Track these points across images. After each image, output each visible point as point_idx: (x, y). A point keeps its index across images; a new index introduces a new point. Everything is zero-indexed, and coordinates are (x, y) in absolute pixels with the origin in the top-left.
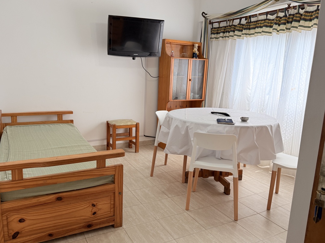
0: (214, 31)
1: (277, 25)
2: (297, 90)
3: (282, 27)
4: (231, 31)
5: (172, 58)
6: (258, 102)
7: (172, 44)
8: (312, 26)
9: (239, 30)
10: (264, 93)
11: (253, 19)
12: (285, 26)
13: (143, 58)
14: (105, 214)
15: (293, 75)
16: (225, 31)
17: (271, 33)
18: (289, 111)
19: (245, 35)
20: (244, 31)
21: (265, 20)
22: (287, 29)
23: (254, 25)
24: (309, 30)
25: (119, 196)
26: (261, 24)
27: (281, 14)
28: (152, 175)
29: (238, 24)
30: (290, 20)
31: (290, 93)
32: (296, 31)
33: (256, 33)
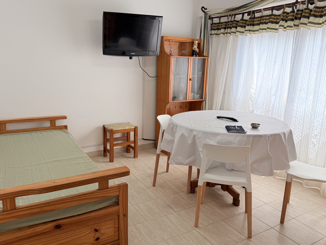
0: (214, 26)
1: (284, 22)
2: (306, 91)
3: (290, 23)
4: (233, 27)
5: (171, 57)
6: (263, 103)
7: (171, 41)
8: (323, 23)
9: (242, 27)
10: (269, 94)
11: (257, 15)
12: (293, 22)
13: (141, 58)
14: (109, 238)
15: (302, 74)
16: (226, 27)
17: (277, 29)
18: (298, 113)
19: (248, 32)
20: (248, 28)
21: (270, 16)
22: (295, 25)
23: (258, 21)
24: (319, 27)
25: (124, 219)
26: (266, 19)
27: (288, 10)
28: (154, 185)
29: (241, 20)
30: (299, 16)
31: (298, 94)
32: (305, 28)
33: (260, 29)
